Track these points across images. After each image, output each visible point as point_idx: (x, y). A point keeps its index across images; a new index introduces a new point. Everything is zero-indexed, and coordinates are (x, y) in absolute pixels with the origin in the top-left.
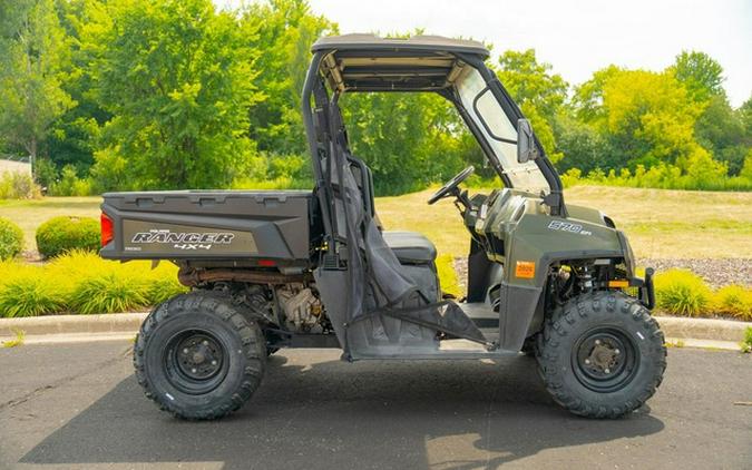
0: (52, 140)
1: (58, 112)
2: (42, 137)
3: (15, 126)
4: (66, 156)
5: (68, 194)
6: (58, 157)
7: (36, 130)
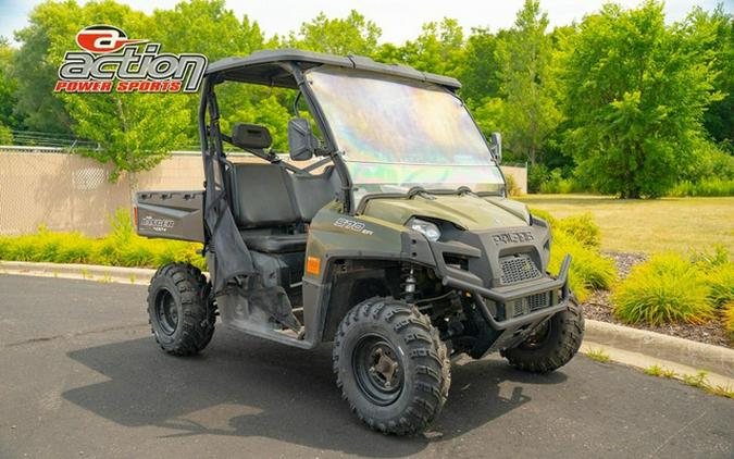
0: (547, 148)
1: (553, 126)
2: (540, 146)
3: (520, 140)
4: (557, 161)
5: (554, 192)
6: (551, 163)
7: (535, 141)
